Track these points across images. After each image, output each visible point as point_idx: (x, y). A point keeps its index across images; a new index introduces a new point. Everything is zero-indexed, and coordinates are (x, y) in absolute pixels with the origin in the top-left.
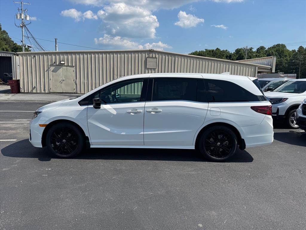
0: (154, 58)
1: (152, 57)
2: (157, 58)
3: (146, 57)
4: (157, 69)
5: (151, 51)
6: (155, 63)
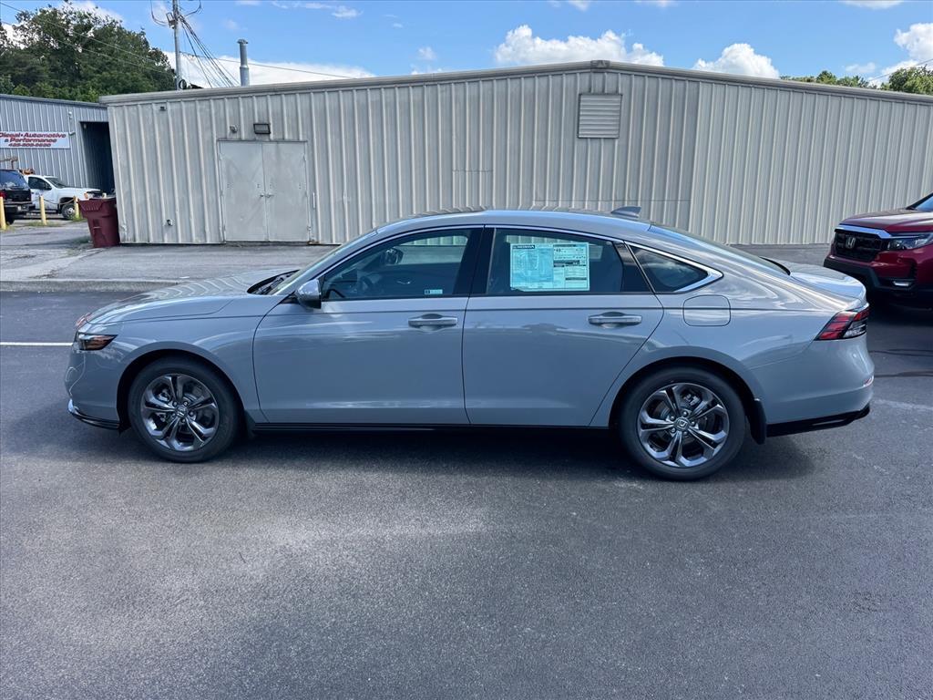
0: (609, 95)
1: (603, 93)
2: (622, 94)
3: (578, 93)
5: (600, 66)
6: (613, 116)
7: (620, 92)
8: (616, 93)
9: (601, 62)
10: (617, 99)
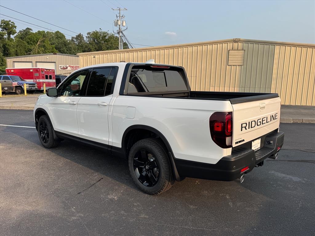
0: (240, 50)
1: (238, 50)
2: (245, 50)
3: (228, 50)
4: (245, 66)
6: (241, 57)
8: (243, 50)
9: (237, 39)
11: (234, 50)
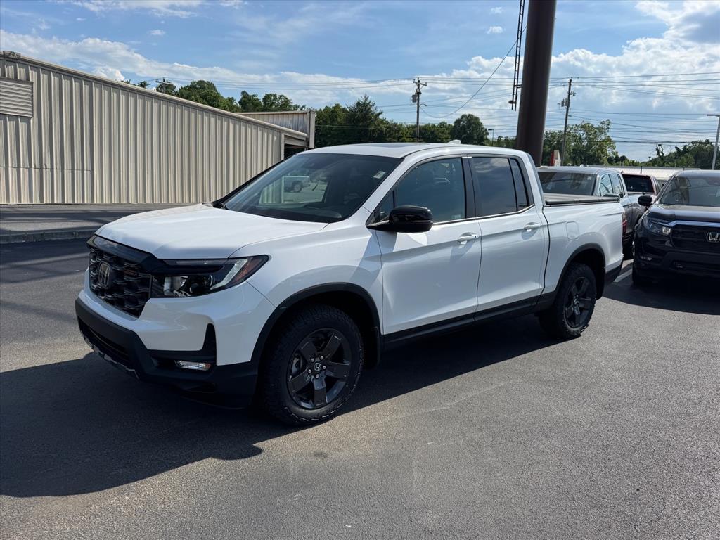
0: (21, 81)
1: (15, 79)
2: (32, 83)
4: (36, 120)
5: (12, 56)
6: (26, 99)
7: (31, 80)
8: (27, 81)
9: (13, 54)
10: (29, 86)
11: (9, 79)
